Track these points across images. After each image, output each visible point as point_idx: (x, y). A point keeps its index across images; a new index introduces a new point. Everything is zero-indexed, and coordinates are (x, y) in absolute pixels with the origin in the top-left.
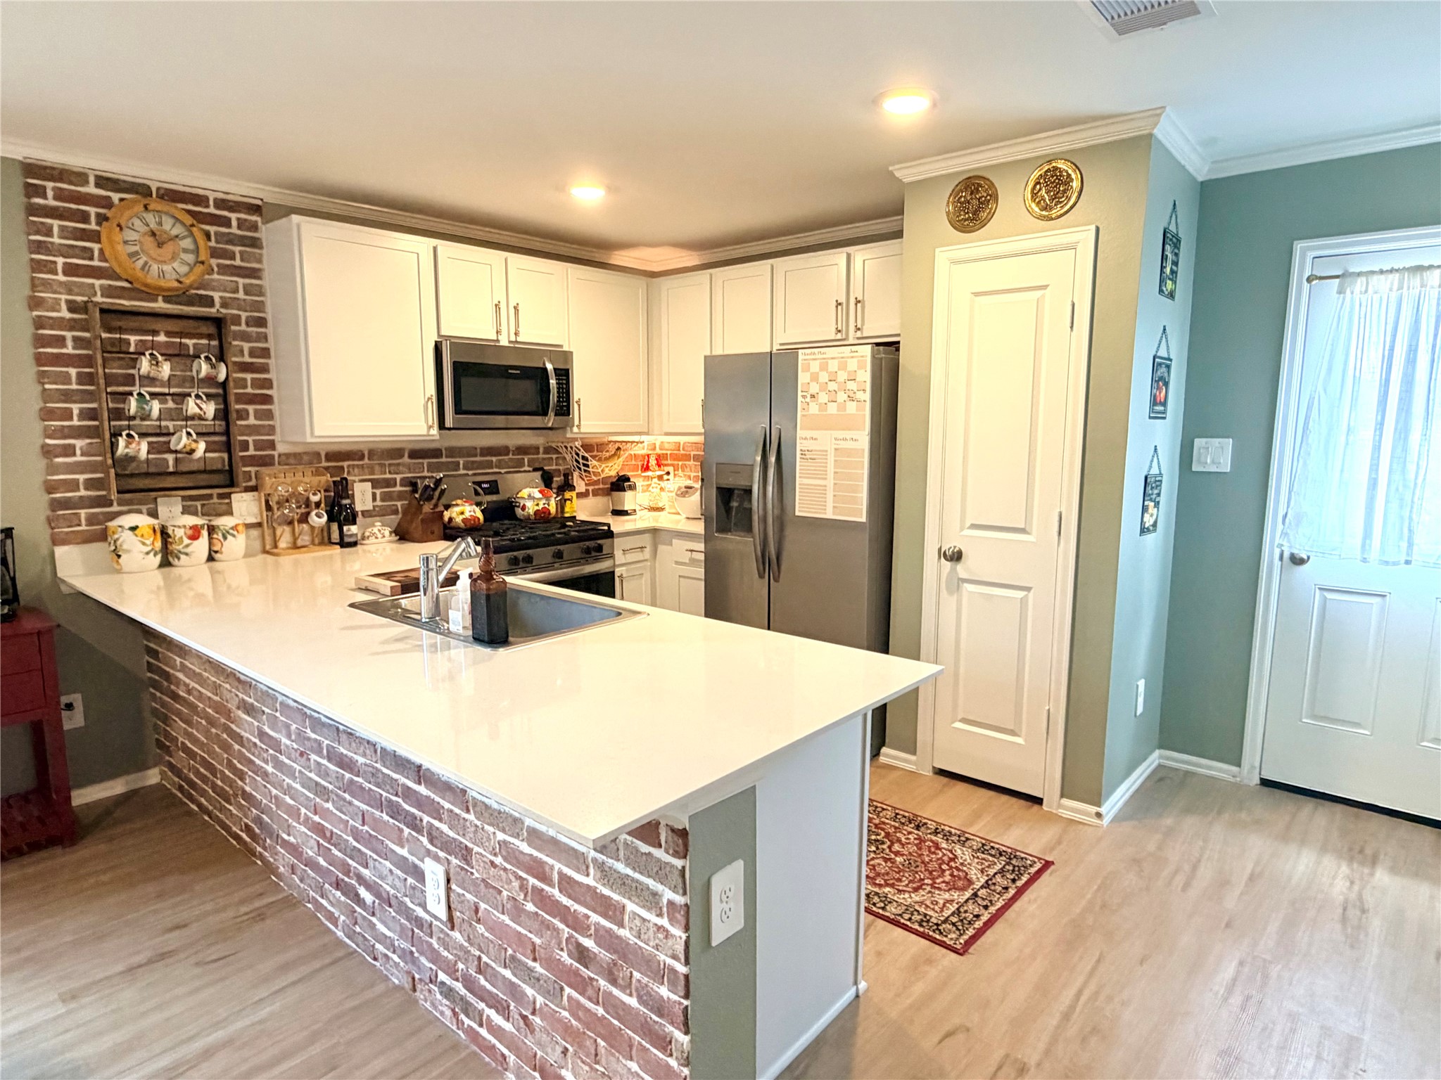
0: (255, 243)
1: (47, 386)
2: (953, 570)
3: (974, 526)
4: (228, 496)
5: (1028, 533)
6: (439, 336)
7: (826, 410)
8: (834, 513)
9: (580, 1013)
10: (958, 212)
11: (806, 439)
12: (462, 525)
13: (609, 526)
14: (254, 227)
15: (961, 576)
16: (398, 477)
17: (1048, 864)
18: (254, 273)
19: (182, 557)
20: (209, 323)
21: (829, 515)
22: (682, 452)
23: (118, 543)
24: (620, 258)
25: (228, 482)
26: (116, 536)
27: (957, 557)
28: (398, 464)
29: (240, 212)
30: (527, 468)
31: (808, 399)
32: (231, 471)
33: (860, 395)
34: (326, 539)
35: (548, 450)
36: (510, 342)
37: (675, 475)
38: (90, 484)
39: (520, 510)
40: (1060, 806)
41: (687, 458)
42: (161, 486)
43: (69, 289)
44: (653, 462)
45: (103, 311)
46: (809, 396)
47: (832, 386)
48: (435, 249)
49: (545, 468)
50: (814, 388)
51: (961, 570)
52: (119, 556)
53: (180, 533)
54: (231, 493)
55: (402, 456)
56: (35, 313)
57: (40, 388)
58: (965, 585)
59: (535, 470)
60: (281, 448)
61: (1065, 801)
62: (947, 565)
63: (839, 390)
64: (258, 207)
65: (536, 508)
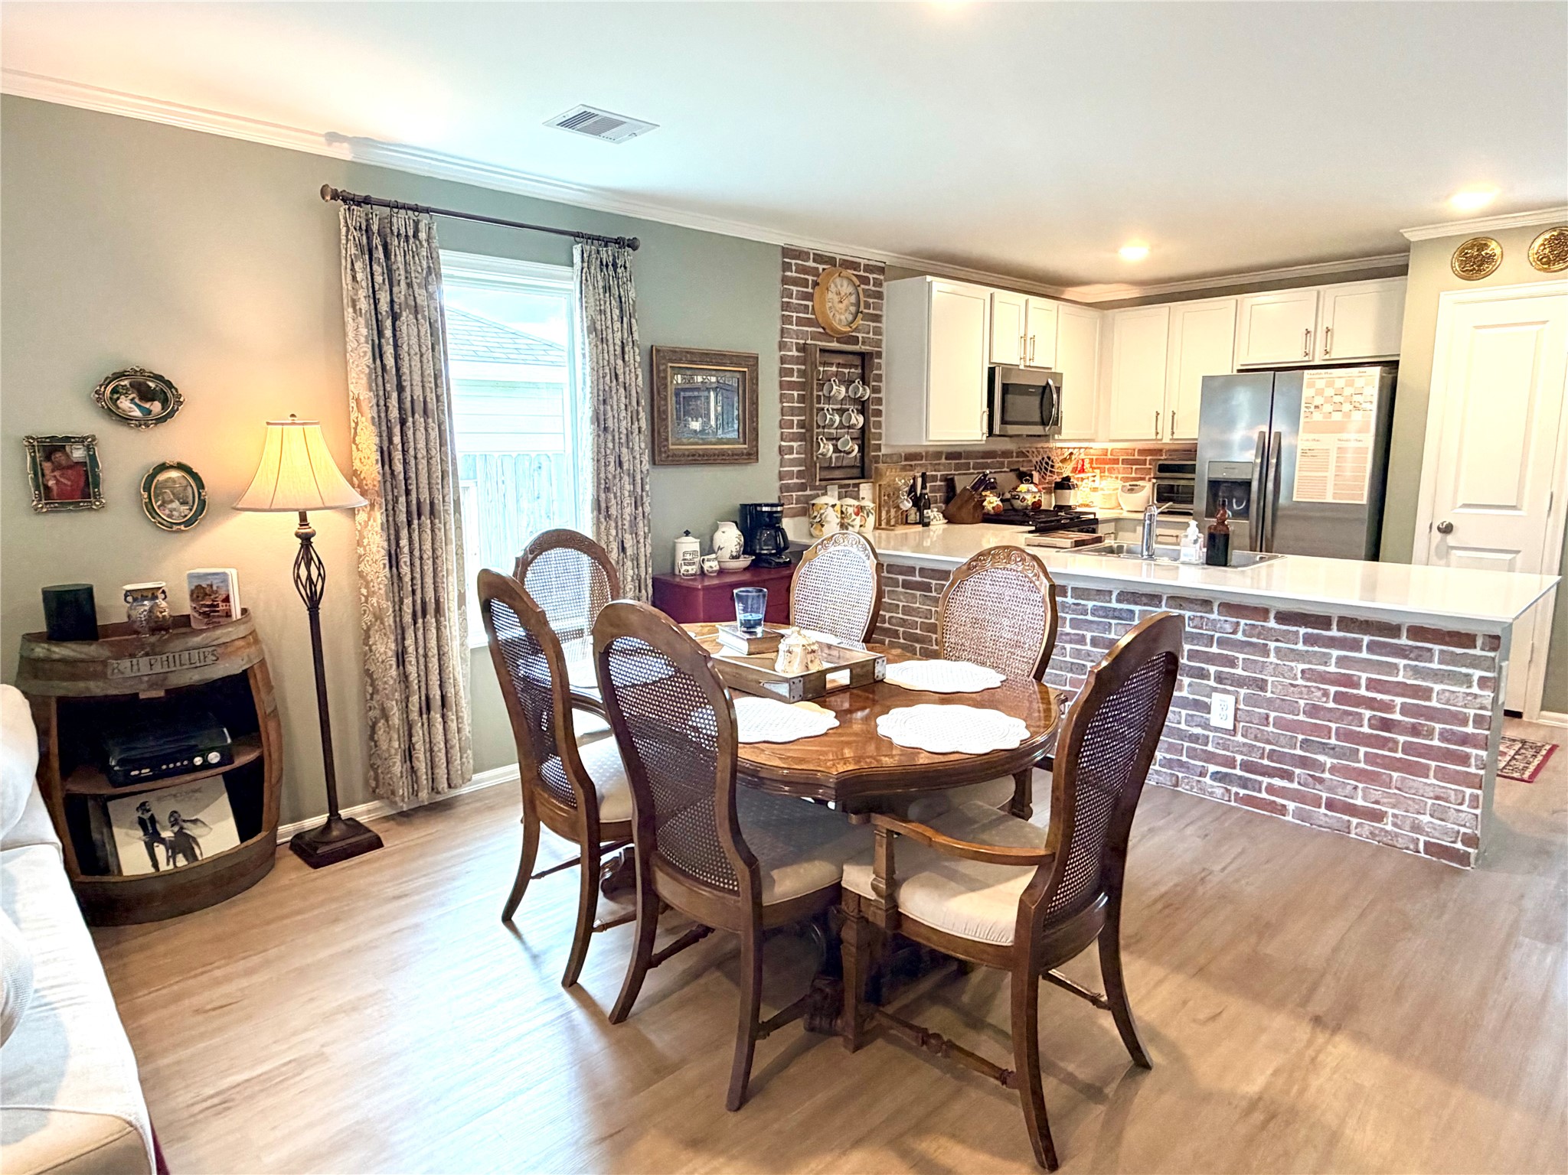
0: (879, 296)
1: (785, 404)
2: (1443, 540)
3: (1465, 506)
4: (857, 485)
5: (1520, 510)
6: (990, 363)
7: (1330, 417)
8: (1334, 498)
9: (1378, 760)
10: (1463, 264)
11: (1308, 440)
12: (992, 512)
13: (1095, 514)
14: (881, 285)
15: (1450, 545)
16: (939, 474)
17: (1554, 748)
18: (877, 318)
19: (850, 528)
20: (856, 356)
21: (1330, 500)
22: (1109, 457)
23: (823, 516)
24: (1071, 293)
25: (860, 475)
26: (822, 511)
27: (1447, 529)
28: (939, 464)
29: (874, 273)
30: (1005, 469)
31: (1312, 409)
32: (862, 468)
33: (1367, 406)
34: (904, 520)
35: (1021, 454)
36: (1025, 366)
37: (1101, 477)
38: (800, 475)
39: (1019, 501)
40: (1540, 717)
41: (1116, 461)
42: (831, 477)
43: (798, 335)
44: (1087, 465)
45: (820, 350)
46: (1313, 407)
47: (1337, 399)
48: (992, 295)
49: (1021, 469)
50: (1318, 401)
51: (1451, 540)
52: (822, 526)
53: (851, 510)
54: (859, 484)
55: (940, 459)
56: (782, 353)
57: (780, 406)
58: (1454, 551)
59: (1011, 471)
60: (884, 451)
61: (1544, 713)
62: (1437, 536)
63: (1345, 402)
64: (884, 268)
65: (1034, 500)
